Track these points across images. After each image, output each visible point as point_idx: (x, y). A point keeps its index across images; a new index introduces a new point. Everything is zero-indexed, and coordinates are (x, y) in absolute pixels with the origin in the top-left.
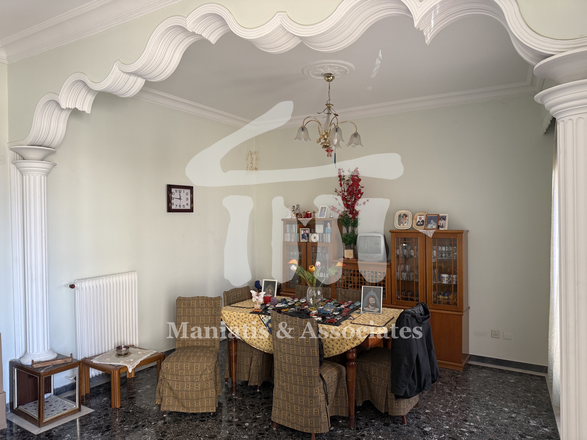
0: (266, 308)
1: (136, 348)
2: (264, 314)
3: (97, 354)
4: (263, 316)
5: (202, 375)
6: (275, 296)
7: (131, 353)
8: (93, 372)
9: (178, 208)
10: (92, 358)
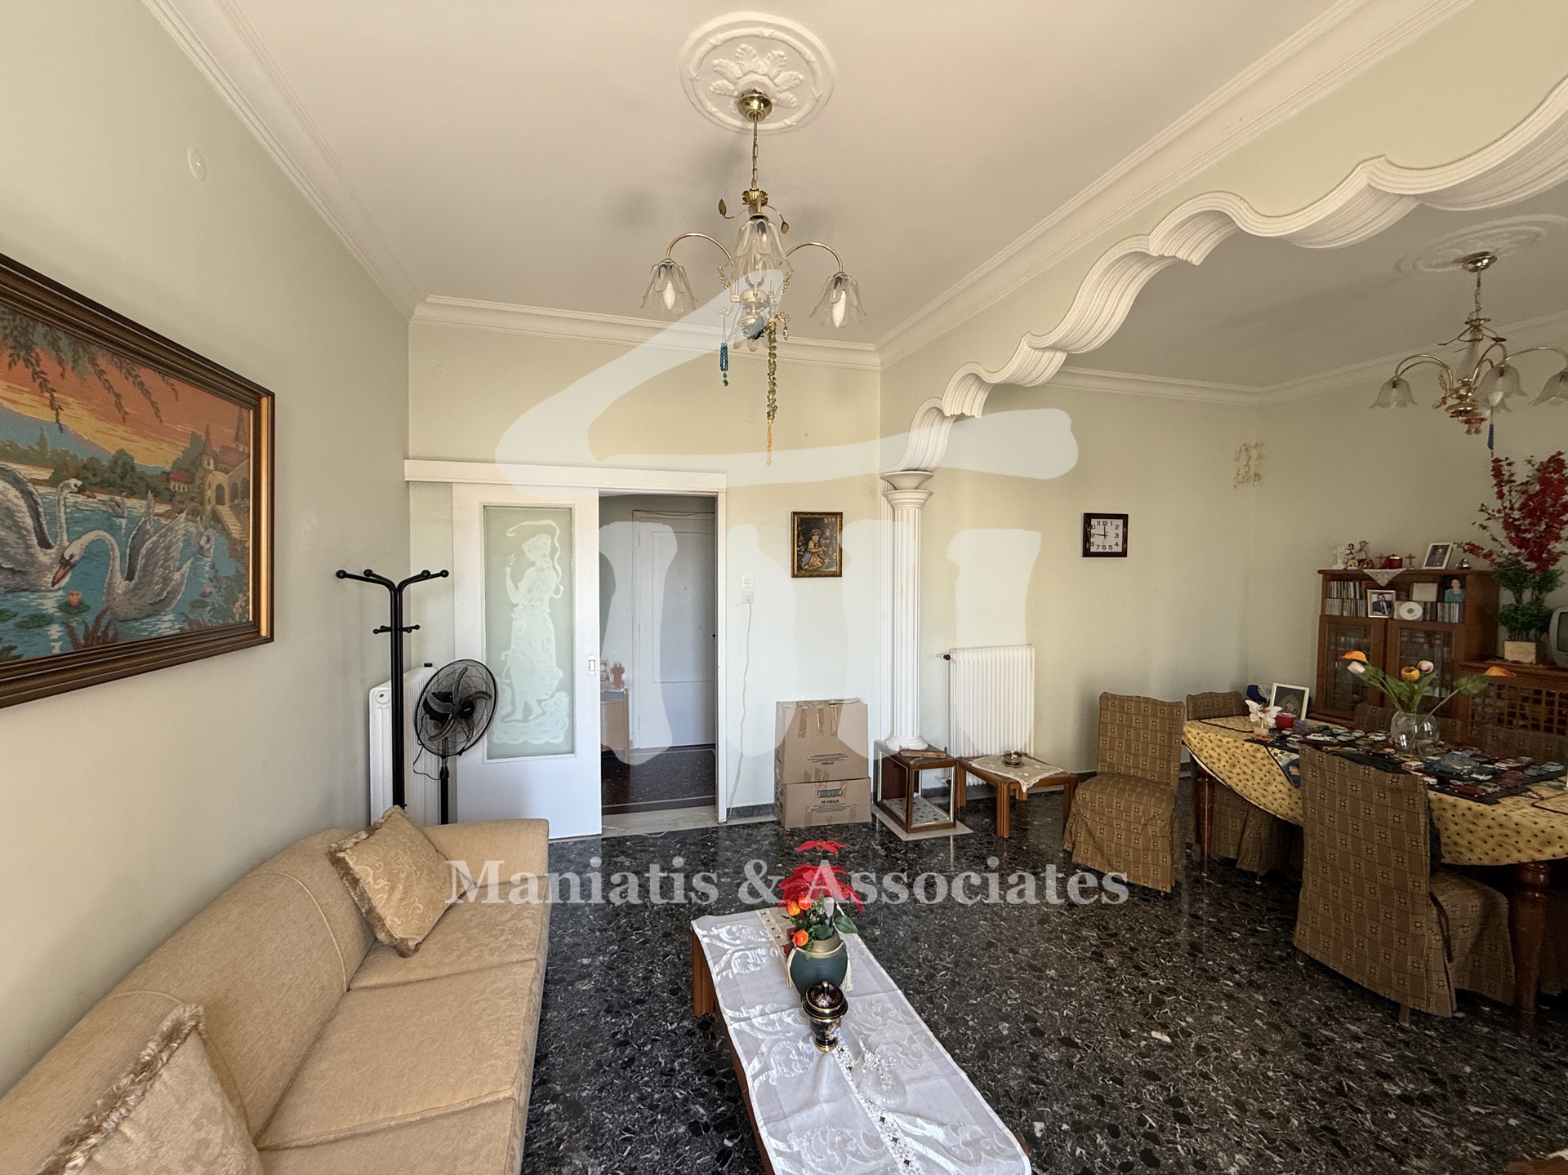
0: (1283, 738)
1: (1030, 758)
2: (1278, 747)
3: (976, 755)
4: (1277, 751)
5: (1145, 825)
6: (1303, 717)
7: (1024, 765)
8: (971, 780)
9: (1101, 550)
10: (969, 759)
